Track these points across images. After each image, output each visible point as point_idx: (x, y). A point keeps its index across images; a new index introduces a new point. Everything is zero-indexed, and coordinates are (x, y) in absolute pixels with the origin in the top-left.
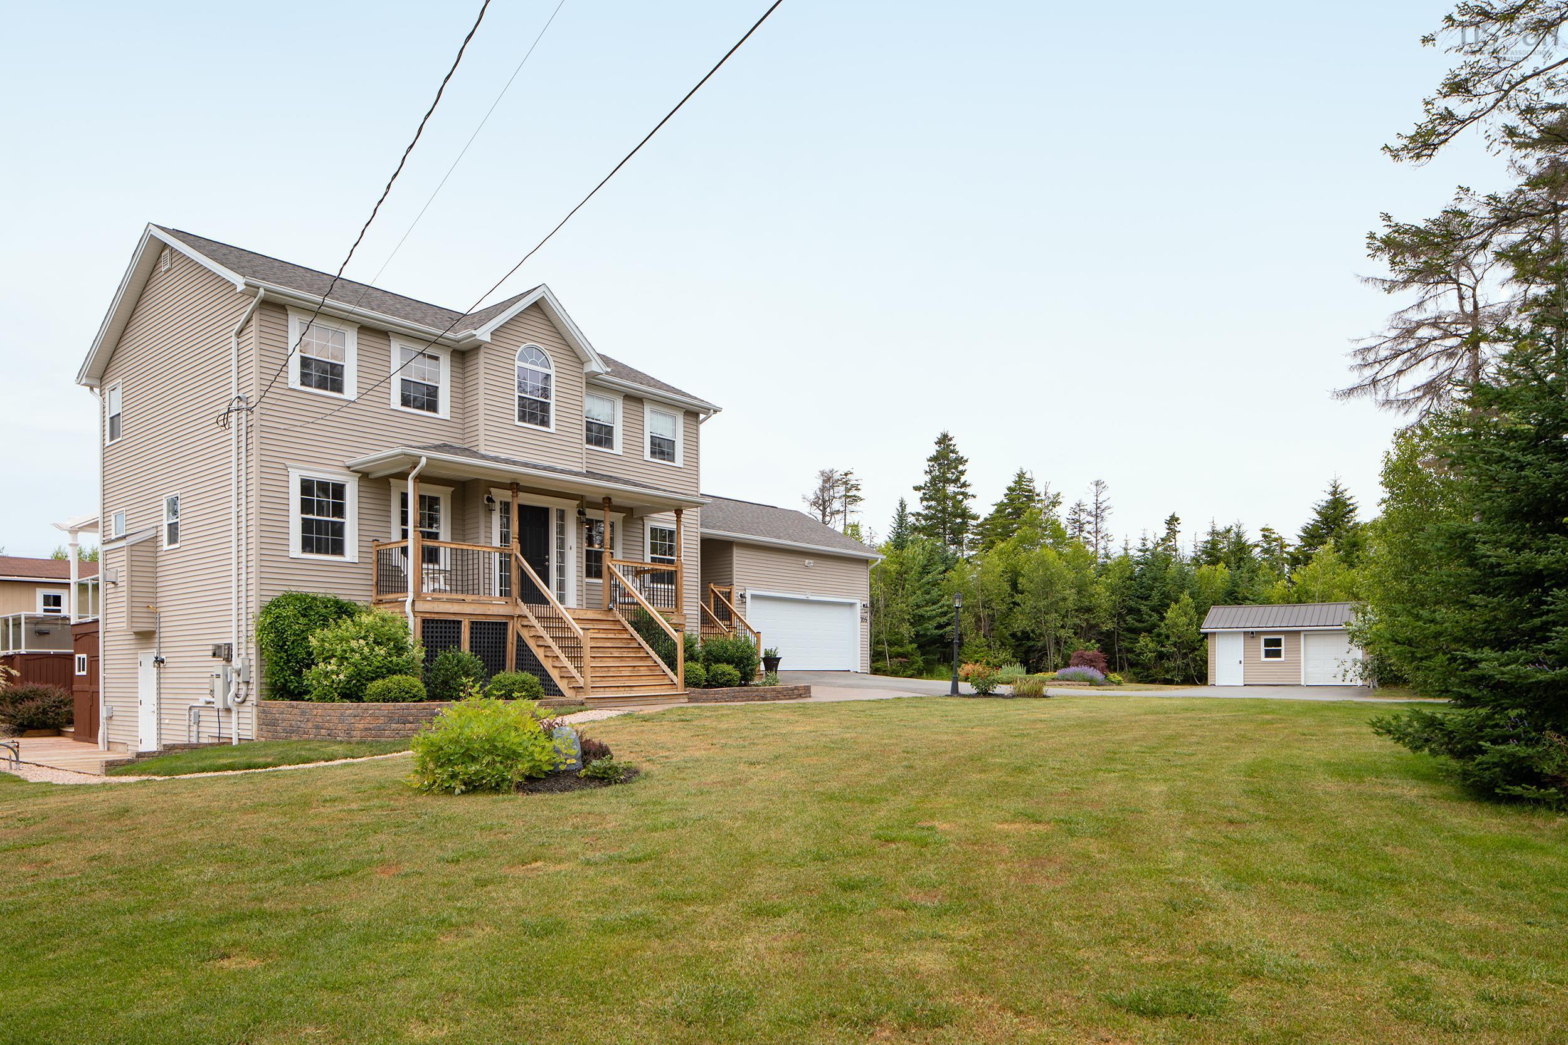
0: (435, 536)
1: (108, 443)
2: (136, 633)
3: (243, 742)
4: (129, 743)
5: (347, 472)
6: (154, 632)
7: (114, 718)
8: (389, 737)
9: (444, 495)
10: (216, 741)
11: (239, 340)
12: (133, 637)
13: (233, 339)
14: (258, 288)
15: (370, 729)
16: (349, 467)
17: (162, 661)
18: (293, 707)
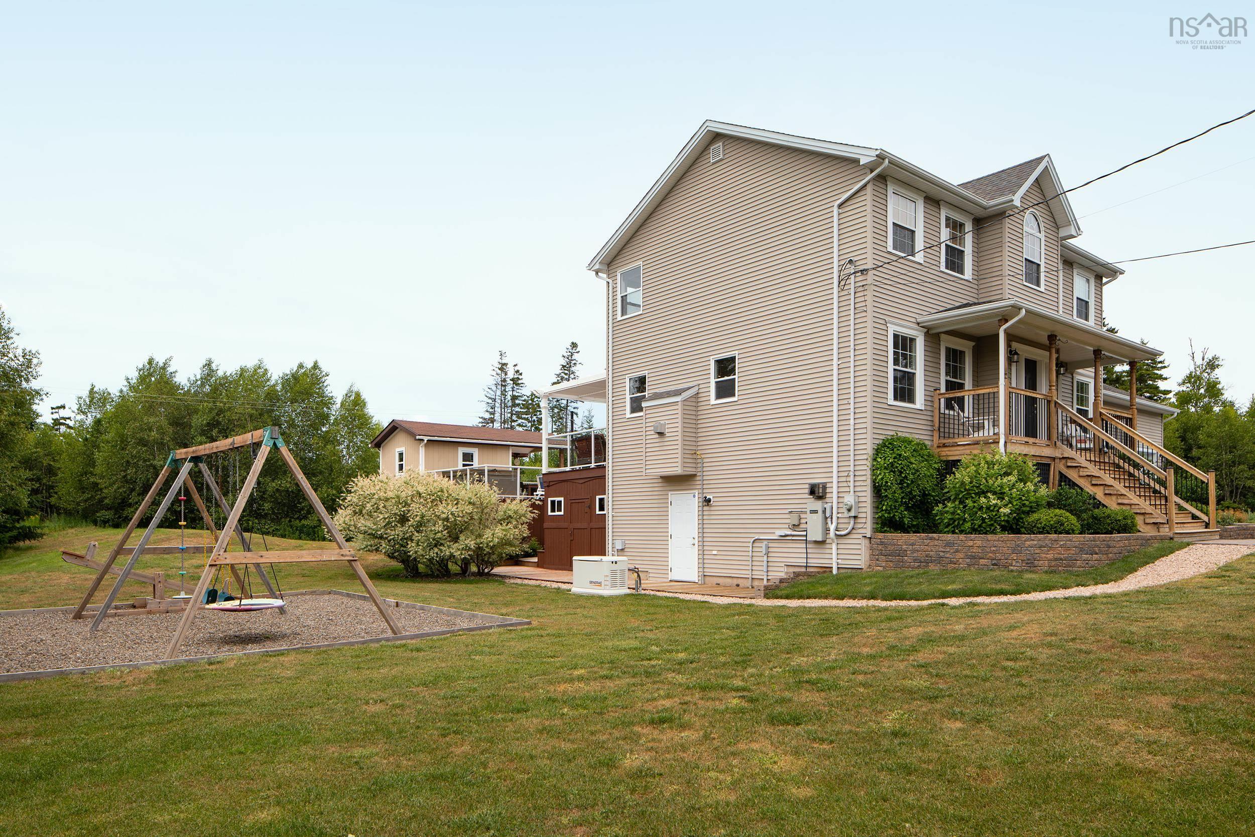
0: (961, 386)
1: (619, 318)
2: (662, 477)
3: (842, 571)
4: (650, 571)
5: (916, 326)
6: (694, 476)
7: (626, 550)
8: (1081, 567)
9: (966, 346)
10: (803, 570)
11: (840, 210)
12: (660, 480)
13: (835, 209)
14: (883, 159)
15: (1061, 559)
16: (918, 324)
17: (709, 500)
18: (931, 539)
